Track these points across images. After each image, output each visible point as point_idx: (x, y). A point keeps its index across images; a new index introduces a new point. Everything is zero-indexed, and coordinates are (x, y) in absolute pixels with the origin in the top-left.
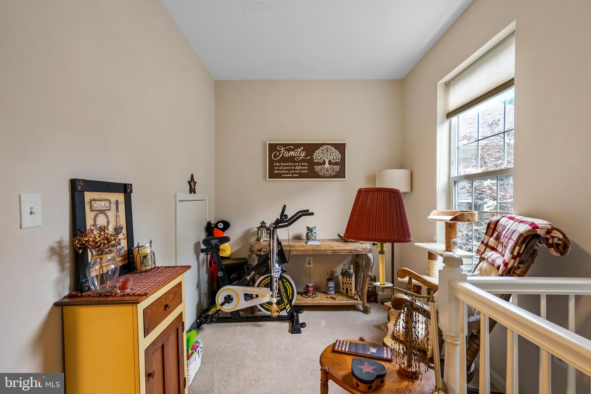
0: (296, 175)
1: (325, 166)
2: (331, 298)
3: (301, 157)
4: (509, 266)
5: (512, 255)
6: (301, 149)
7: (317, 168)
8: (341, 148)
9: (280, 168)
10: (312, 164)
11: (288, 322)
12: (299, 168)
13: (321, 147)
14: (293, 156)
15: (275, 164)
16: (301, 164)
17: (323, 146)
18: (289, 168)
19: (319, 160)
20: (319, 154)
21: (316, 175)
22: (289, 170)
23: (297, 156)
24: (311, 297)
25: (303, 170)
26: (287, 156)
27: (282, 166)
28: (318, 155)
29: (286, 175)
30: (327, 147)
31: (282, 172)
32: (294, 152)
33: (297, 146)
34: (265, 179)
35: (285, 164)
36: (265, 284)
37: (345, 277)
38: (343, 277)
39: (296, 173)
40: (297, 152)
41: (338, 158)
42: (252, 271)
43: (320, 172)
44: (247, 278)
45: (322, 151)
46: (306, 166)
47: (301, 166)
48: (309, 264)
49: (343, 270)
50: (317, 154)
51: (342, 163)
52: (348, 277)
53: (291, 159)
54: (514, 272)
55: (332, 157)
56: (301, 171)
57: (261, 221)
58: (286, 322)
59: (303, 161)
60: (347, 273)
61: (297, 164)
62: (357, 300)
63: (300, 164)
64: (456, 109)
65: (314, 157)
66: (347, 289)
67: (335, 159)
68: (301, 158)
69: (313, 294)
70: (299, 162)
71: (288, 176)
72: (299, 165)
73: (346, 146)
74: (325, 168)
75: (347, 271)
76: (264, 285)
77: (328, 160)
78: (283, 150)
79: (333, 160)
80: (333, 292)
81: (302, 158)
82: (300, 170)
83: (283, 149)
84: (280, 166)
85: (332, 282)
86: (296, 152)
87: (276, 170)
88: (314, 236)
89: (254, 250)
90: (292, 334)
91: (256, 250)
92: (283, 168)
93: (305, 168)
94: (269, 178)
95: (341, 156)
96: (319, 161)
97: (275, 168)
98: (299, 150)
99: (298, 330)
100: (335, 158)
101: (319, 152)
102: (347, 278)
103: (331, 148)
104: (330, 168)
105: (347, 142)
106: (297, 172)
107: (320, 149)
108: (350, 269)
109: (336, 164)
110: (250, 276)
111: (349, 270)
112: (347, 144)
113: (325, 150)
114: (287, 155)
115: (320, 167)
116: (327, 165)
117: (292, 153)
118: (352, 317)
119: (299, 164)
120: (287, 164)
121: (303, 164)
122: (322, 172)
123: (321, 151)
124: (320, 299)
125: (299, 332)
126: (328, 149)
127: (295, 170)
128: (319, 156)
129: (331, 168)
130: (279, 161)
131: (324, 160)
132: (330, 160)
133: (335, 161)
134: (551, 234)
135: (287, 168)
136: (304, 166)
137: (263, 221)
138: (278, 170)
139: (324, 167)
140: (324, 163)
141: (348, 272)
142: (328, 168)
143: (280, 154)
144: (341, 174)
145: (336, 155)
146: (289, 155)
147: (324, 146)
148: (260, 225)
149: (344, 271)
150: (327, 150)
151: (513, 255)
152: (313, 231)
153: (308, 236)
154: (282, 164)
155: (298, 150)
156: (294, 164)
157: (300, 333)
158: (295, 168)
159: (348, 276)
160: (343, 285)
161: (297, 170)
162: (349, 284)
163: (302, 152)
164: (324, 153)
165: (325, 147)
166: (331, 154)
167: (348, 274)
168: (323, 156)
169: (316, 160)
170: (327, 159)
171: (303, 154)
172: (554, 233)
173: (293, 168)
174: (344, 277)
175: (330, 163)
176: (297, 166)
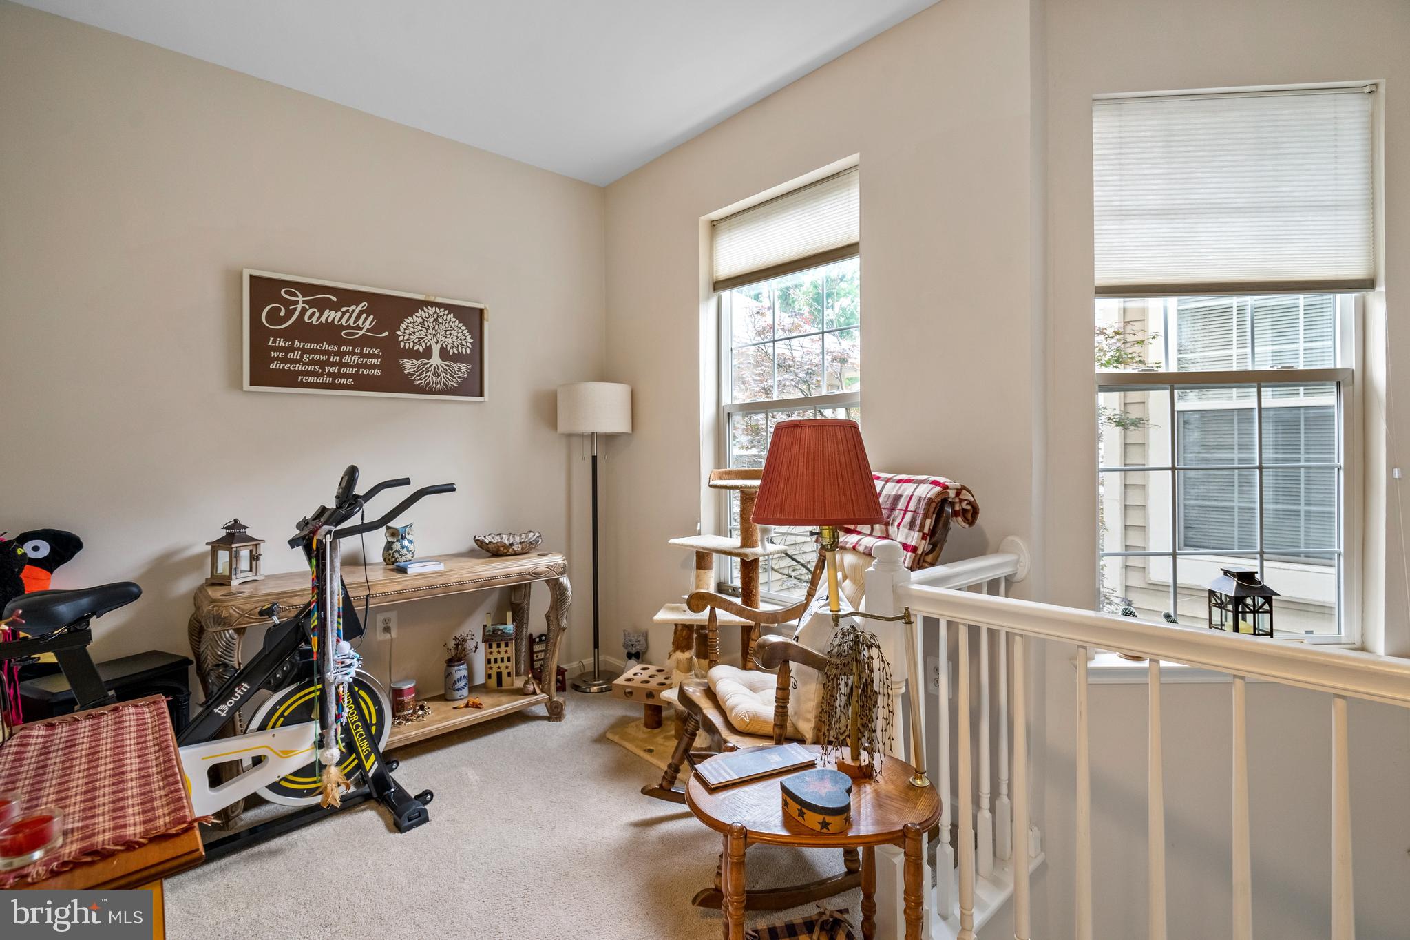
0: (344, 381)
1: (431, 361)
2: (467, 706)
3: (361, 329)
4: (920, 552)
5: (921, 534)
6: (360, 308)
7: (409, 366)
8: (473, 318)
9: (290, 356)
10: (393, 352)
11: (367, 808)
12: (356, 360)
13: (419, 310)
14: (336, 322)
15: (274, 342)
16: (362, 350)
17: (425, 309)
18: (324, 358)
19: (414, 343)
20: (414, 328)
21: (407, 385)
22: (322, 364)
23: (349, 327)
24: (411, 720)
25: (366, 366)
26: (315, 323)
27: (298, 349)
28: (410, 331)
29: (312, 379)
30: (436, 312)
31: (298, 367)
32: (339, 314)
33: (347, 297)
34: (237, 384)
35: (307, 346)
36: (286, 714)
37: (494, 645)
38: (488, 646)
39: (346, 376)
40: (348, 315)
41: (464, 343)
42: (239, 685)
43: (417, 376)
44: (216, 711)
45: (424, 320)
46: (375, 356)
47: (362, 355)
48: (387, 629)
49: (487, 629)
50: (408, 326)
51: (476, 357)
52: (503, 645)
53: (330, 332)
54: (924, 561)
55: (450, 341)
56: (361, 370)
57: (229, 520)
58: (364, 810)
59: (365, 341)
60: (499, 633)
61: (350, 349)
62: (534, 693)
63: (358, 350)
64: (736, 275)
65: (399, 333)
66: (499, 675)
67: (458, 346)
68: (361, 333)
69: (415, 712)
70: (354, 343)
71: (320, 380)
72: (353, 353)
73: (485, 316)
74: (431, 365)
75: (499, 630)
76: (282, 719)
77: (439, 345)
78: (301, 302)
79: (452, 348)
80: (465, 692)
81: (363, 332)
82: (359, 366)
83: (301, 299)
84: (292, 349)
85: (462, 664)
86: (344, 313)
87: (278, 359)
88: (409, 551)
89: (231, 615)
90: (404, 834)
91: (237, 615)
92: (302, 356)
93: (374, 361)
94: (251, 385)
95: (472, 340)
96: (414, 346)
97: (274, 354)
98: (354, 310)
99: (419, 816)
100: (457, 342)
101: (414, 322)
102: (499, 646)
103: (447, 315)
104: (445, 367)
105: (487, 306)
106: (349, 371)
107: (417, 314)
108: (506, 624)
109: (458, 358)
110: (231, 703)
111: (501, 627)
112: (487, 310)
113: (432, 320)
114: (314, 317)
115: (416, 363)
116: (436, 360)
117: (331, 315)
118: (529, 737)
119: (353, 349)
120: (314, 346)
121: (366, 350)
122: (424, 376)
123: (421, 320)
124: (439, 718)
125: (422, 818)
126: (438, 317)
127: (341, 364)
128: (414, 333)
129: (447, 368)
130: (287, 334)
131: (428, 345)
132: (445, 346)
133: (458, 351)
134: (961, 497)
135: (317, 357)
136: (369, 356)
137: (236, 521)
138: (285, 360)
139: (428, 365)
140: (428, 353)
141: (501, 630)
142: (440, 367)
143: (290, 313)
144: (473, 386)
145: (459, 337)
146: (323, 319)
147: (428, 309)
148: (223, 533)
149: (489, 631)
150: (436, 320)
151: (924, 534)
152: (407, 536)
153: (392, 552)
154: (297, 344)
155: (351, 309)
156: (339, 348)
157: (426, 820)
158: (341, 359)
159: (502, 640)
160: (489, 666)
161: (347, 365)
162: (505, 660)
163: (364, 316)
164: (428, 326)
165: (431, 310)
166: (446, 331)
167: (501, 635)
168: (426, 335)
169: (405, 343)
170: (437, 343)
171: (367, 323)
172: (964, 495)
173: (337, 359)
174: (490, 647)
175: (444, 354)
176: (349, 353)
